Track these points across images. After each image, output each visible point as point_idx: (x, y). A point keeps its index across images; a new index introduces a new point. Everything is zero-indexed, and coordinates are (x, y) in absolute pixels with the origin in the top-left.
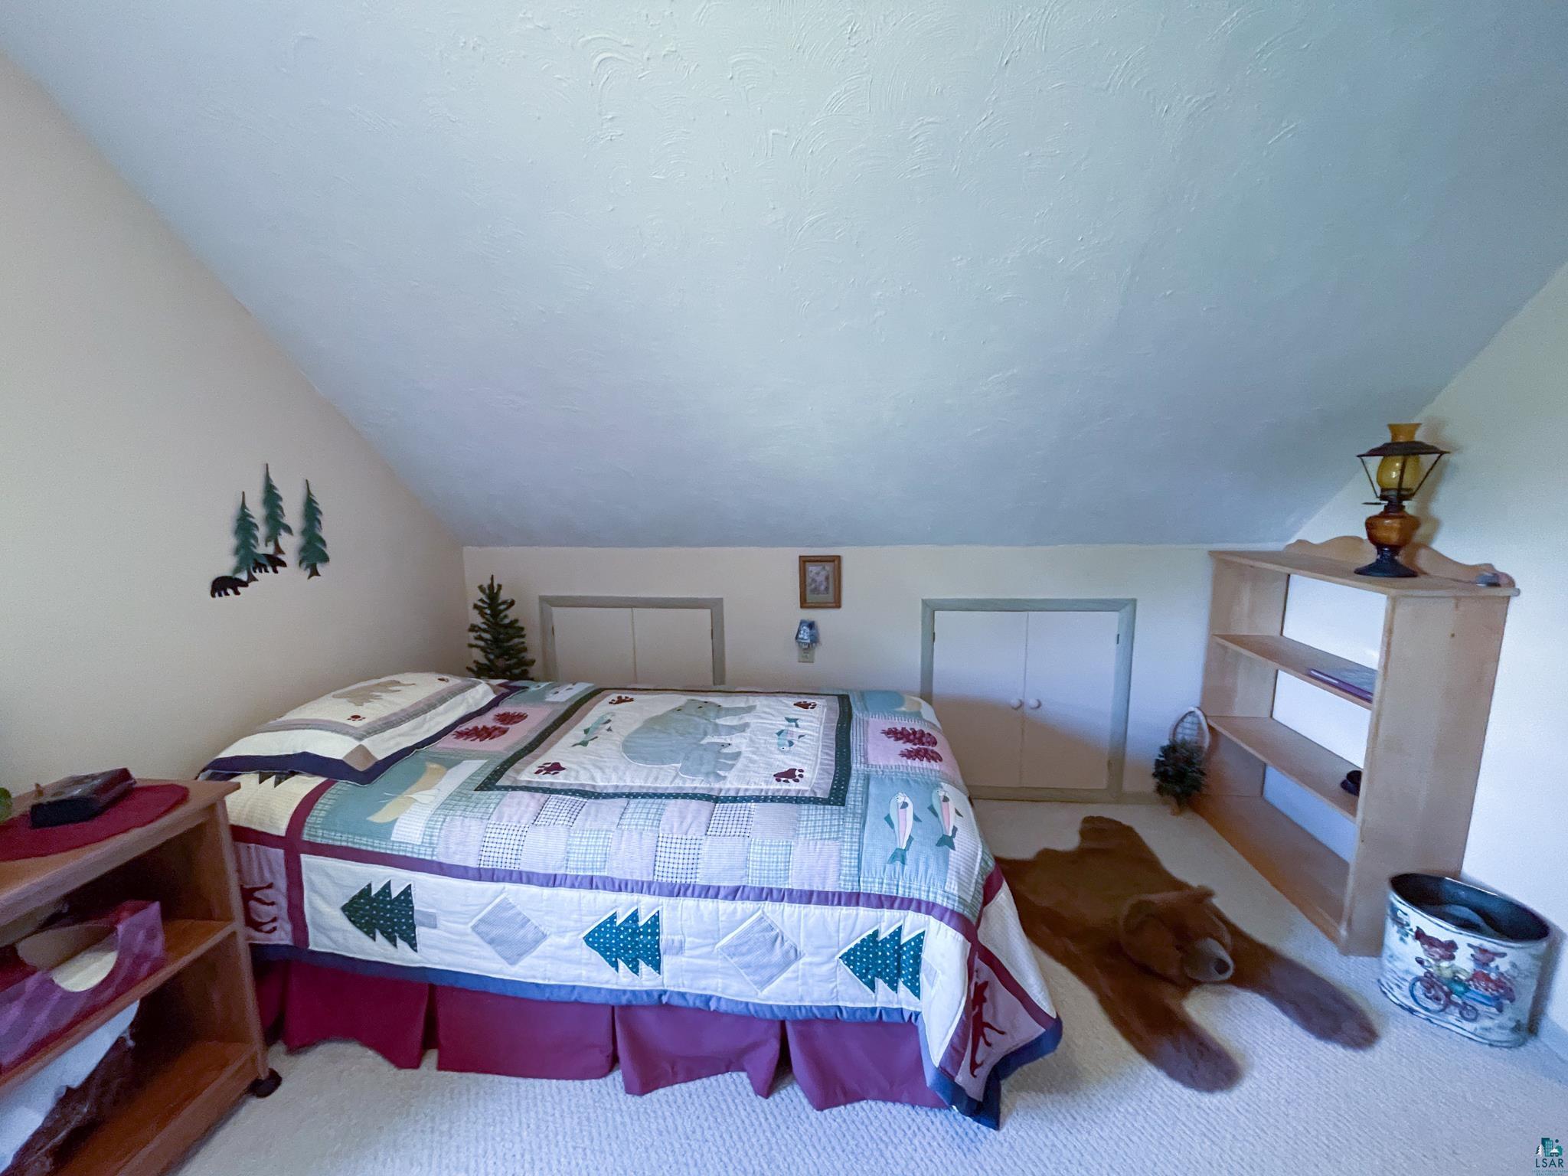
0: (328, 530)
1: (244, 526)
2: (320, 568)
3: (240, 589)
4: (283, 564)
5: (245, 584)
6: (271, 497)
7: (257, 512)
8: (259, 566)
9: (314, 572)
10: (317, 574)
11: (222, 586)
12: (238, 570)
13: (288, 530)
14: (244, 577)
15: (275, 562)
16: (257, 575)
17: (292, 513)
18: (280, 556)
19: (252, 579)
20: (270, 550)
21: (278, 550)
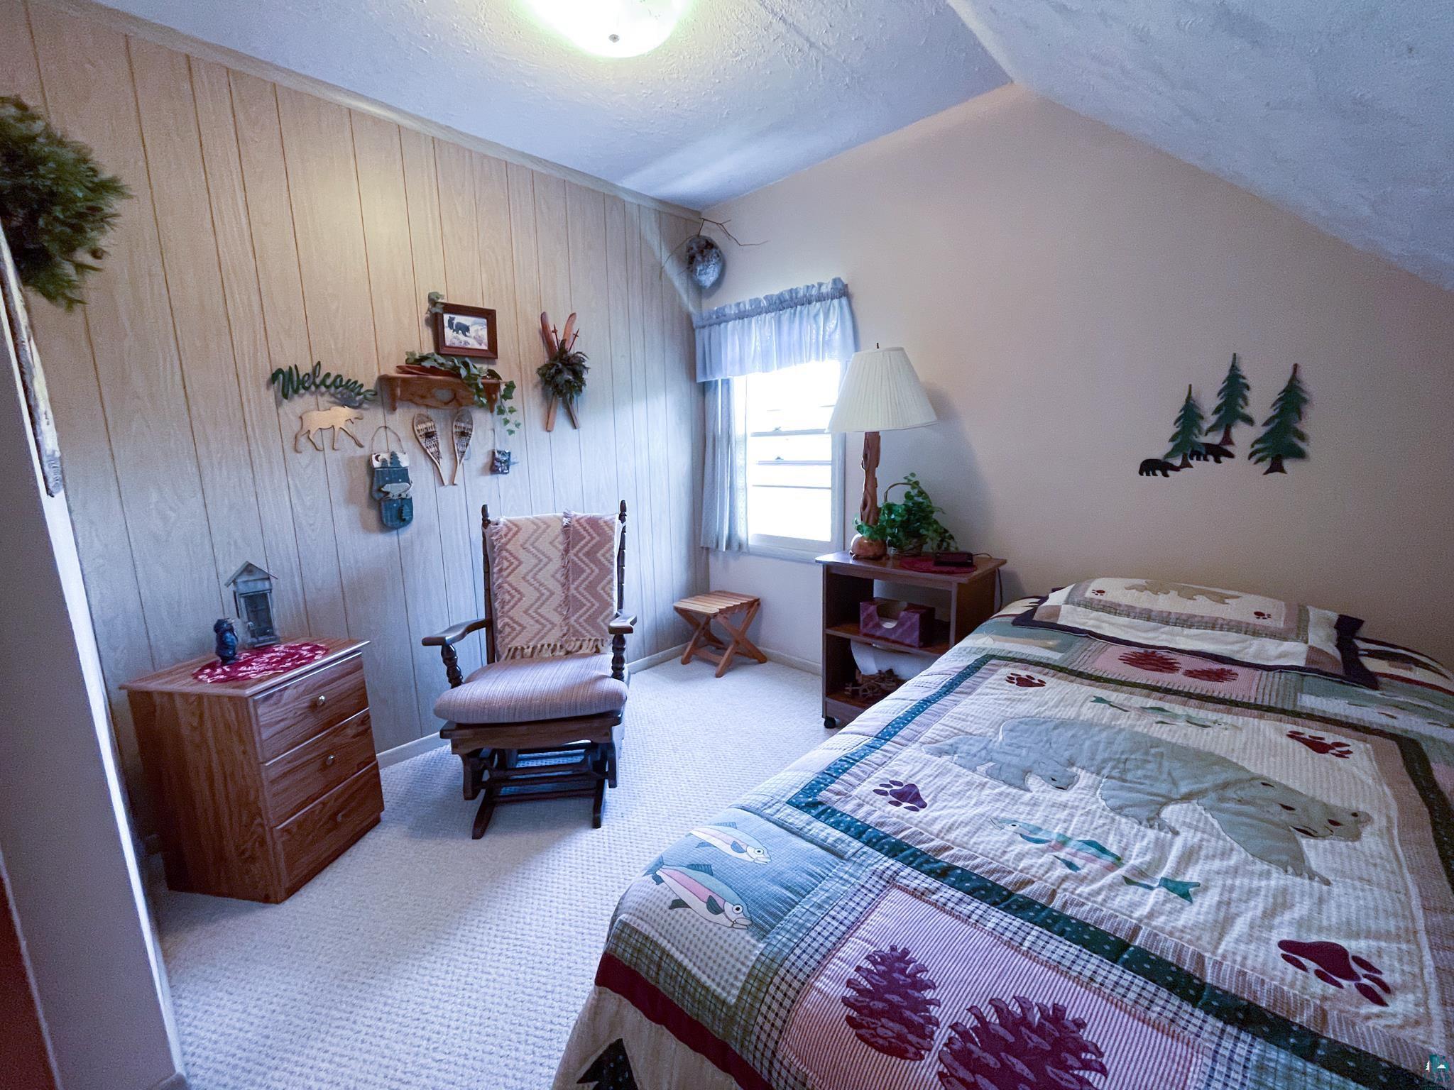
0: (1313, 423)
1: (1189, 415)
2: (1287, 464)
3: (1169, 472)
4: (1231, 455)
5: (1177, 469)
6: (1235, 387)
7: (1209, 402)
8: (1197, 454)
9: (1276, 467)
10: (1282, 471)
11: (1149, 467)
12: (1169, 455)
13: (1249, 420)
14: (1177, 462)
15: (1218, 452)
16: (1194, 462)
17: (1260, 404)
18: (1229, 448)
19: (1185, 464)
20: (1215, 438)
21: (1227, 440)
